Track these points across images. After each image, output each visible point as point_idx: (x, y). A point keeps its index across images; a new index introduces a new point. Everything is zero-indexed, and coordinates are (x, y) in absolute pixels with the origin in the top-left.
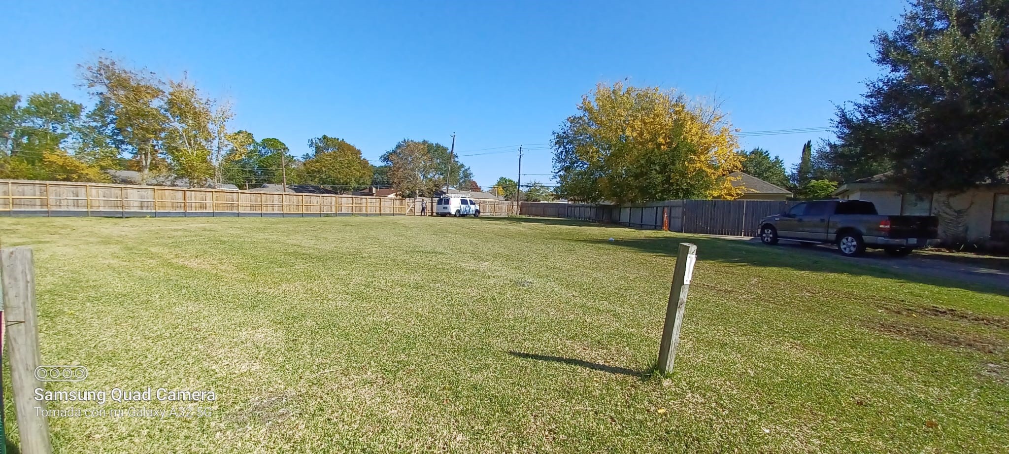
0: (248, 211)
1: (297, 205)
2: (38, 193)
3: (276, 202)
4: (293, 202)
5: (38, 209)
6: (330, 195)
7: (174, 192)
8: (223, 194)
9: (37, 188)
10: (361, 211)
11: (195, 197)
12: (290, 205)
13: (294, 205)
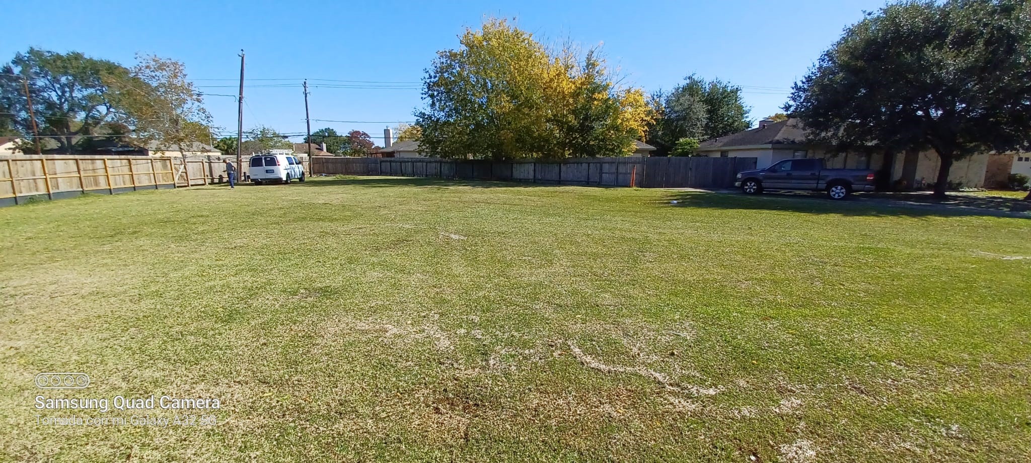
10: (96, 183)
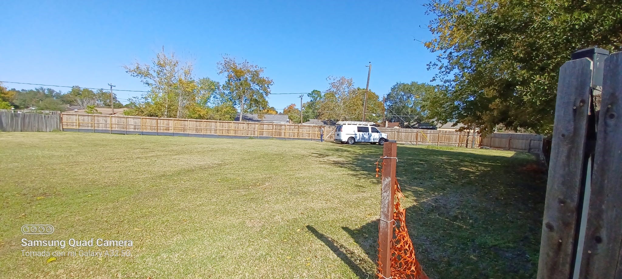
0: (194, 132)
1: (228, 130)
2: (90, 120)
3: (213, 127)
4: (225, 128)
5: (90, 128)
6: (254, 123)
7: (152, 120)
8: (179, 121)
9: (90, 118)
11: (163, 123)
12: (222, 130)
13: (225, 130)
